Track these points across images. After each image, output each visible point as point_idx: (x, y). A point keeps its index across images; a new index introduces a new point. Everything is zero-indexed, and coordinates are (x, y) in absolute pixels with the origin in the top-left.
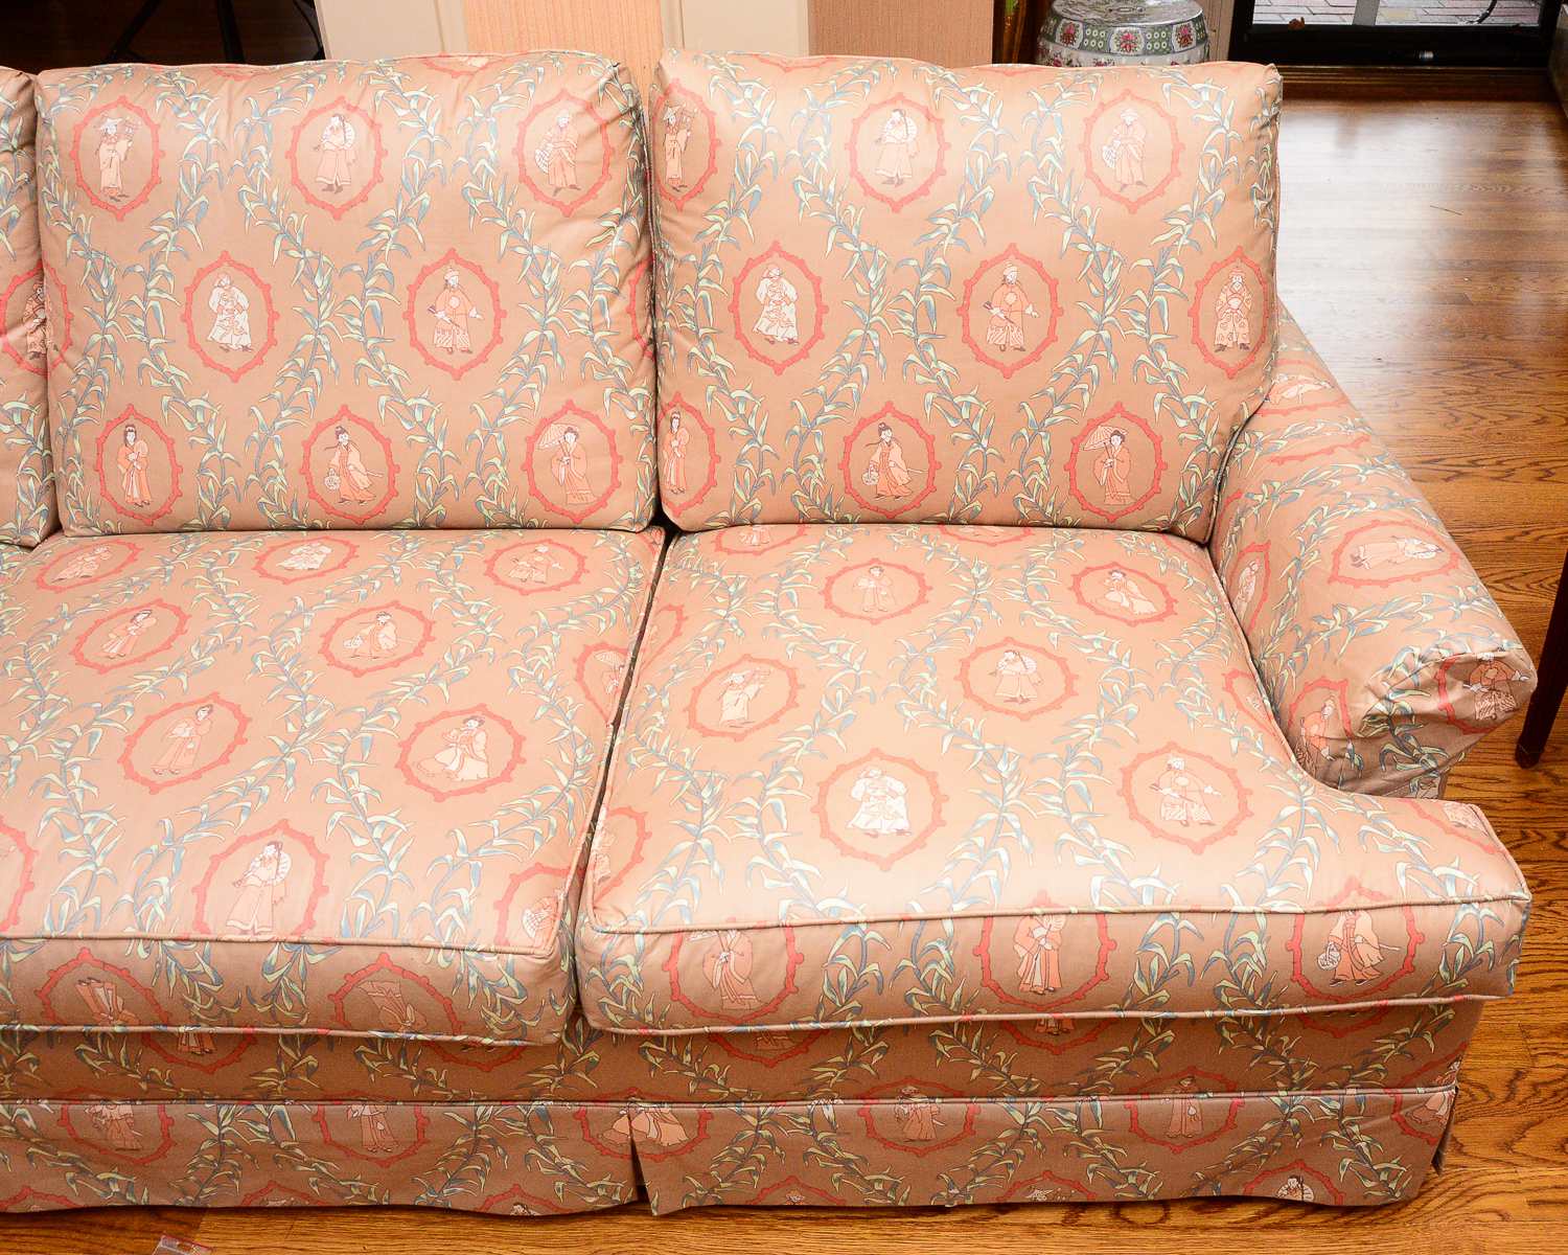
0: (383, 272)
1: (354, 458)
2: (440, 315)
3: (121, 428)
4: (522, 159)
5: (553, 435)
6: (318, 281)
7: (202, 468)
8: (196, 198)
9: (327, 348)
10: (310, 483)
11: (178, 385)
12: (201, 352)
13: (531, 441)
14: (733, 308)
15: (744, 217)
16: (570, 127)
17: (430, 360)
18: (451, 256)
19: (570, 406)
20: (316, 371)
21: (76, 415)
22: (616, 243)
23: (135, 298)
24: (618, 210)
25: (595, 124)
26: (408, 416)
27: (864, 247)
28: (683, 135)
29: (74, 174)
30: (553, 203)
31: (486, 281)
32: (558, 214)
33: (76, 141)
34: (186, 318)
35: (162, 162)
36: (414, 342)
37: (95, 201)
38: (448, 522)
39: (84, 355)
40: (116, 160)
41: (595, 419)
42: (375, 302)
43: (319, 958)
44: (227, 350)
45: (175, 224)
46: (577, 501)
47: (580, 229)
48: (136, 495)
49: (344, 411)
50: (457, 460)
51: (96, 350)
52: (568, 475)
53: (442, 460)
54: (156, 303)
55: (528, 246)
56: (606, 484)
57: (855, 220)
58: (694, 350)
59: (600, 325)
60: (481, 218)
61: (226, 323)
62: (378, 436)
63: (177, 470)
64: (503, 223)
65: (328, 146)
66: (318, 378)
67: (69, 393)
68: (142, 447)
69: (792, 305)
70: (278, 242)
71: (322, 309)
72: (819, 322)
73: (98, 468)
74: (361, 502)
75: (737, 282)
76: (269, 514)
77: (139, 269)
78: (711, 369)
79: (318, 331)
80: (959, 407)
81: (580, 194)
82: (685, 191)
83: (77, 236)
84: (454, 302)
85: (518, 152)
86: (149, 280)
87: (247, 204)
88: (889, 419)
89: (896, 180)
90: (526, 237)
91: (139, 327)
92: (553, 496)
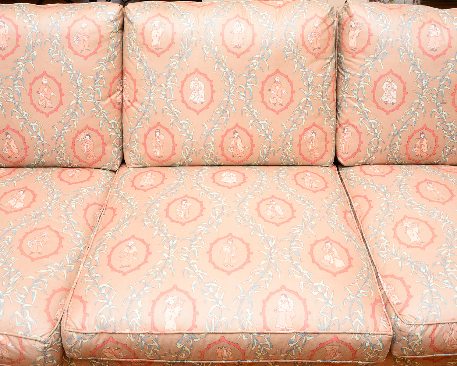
0: (253, 77)
1: (239, 141)
2: (272, 92)
3: (154, 130)
4: (303, 38)
5: (308, 134)
6: (230, 80)
7: (184, 145)
8: (187, 49)
9: (232, 103)
10: (222, 150)
11: (177, 115)
12: (186, 104)
13: (301, 136)
14: (373, 92)
15: (380, 61)
16: (319, 27)
17: (268, 108)
18: (277, 72)
19: (314, 124)
20: (228, 111)
21: (137, 125)
22: (330, 68)
23: (162, 84)
24: (331, 56)
25: (326, 27)
26: (259, 127)
27: (422, 72)
28: (357, 32)
29: (142, 40)
30: (313, 54)
31: (289, 80)
32: (314, 58)
33: (143, 29)
34: (181, 92)
35: (175, 36)
36: (263, 101)
37: (149, 50)
38: (269, 164)
39: (142, 104)
40: (158, 35)
41: (322, 129)
42: (250, 87)
43: (311, 338)
44: (196, 103)
45: (179, 59)
46: (314, 157)
47: (320, 63)
48: (158, 154)
49: (237, 125)
50: (276, 143)
51: (147, 103)
52: (312, 149)
53: (270, 143)
54: (170, 86)
55: (303, 68)
56: (323, 151)
57: (419, 63)
58: (356, 105)
59: (325, 96)
60: (289, 58)
61: (196, 94)
62: (248, 134)
63: (175, 145)
64: (296, 60)
65: (235, 32)
66: (228, 114)
67: (134, 117)
68: (162, 137)
69: (395, 91)
70: (216, 65)
71: (231, 89)
72: (404, 97)
73: (144, 144)
74: (240, 157)
75: (376, 83)
76: (206, 161)
77: (164, 74)
78: (362, 112)
79: (229, 97)
80: (448, 127)
81: (321, 51)
82: (357, 51)
83: (142, 62)
84: (277, 88)
85: (302, 36)
86: (168, 78)
87: (206, 52)
88: (424, 131)
89: (434, 49)
90: (303, 65)
91: (163, 95)
92: (306, 155)
